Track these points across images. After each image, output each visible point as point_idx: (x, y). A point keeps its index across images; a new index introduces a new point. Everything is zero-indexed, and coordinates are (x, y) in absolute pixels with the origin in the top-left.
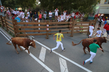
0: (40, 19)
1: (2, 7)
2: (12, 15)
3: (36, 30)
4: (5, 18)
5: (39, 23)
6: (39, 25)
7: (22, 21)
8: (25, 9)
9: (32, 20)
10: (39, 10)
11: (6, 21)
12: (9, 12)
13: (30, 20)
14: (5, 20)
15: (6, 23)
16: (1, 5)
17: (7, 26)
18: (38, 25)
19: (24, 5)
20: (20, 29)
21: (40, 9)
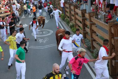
2: (107, 10)
4: (92, 16)
11: (93, 24)
14: (91, 21)
15: (91, 29)
17: (92, 37)
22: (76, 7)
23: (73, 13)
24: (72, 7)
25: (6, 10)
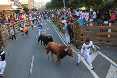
0: (112, 22)
1: (65, 8)
3: (104, 38)
5: (110, 27)
6: (110, 31)
7: (85, 24)
8: (90, 8)
9: (98, 23)
10: (110, 8)
12: (71, 14)
13: (96, 23)
16: (64, 6)
18: (107, 31)
19: (88, 3)
20: (82, 35)
21: (113, 6)
22: (59, 17)
23: (58, 19)
24: (57, 17)
25: (27, 19)
